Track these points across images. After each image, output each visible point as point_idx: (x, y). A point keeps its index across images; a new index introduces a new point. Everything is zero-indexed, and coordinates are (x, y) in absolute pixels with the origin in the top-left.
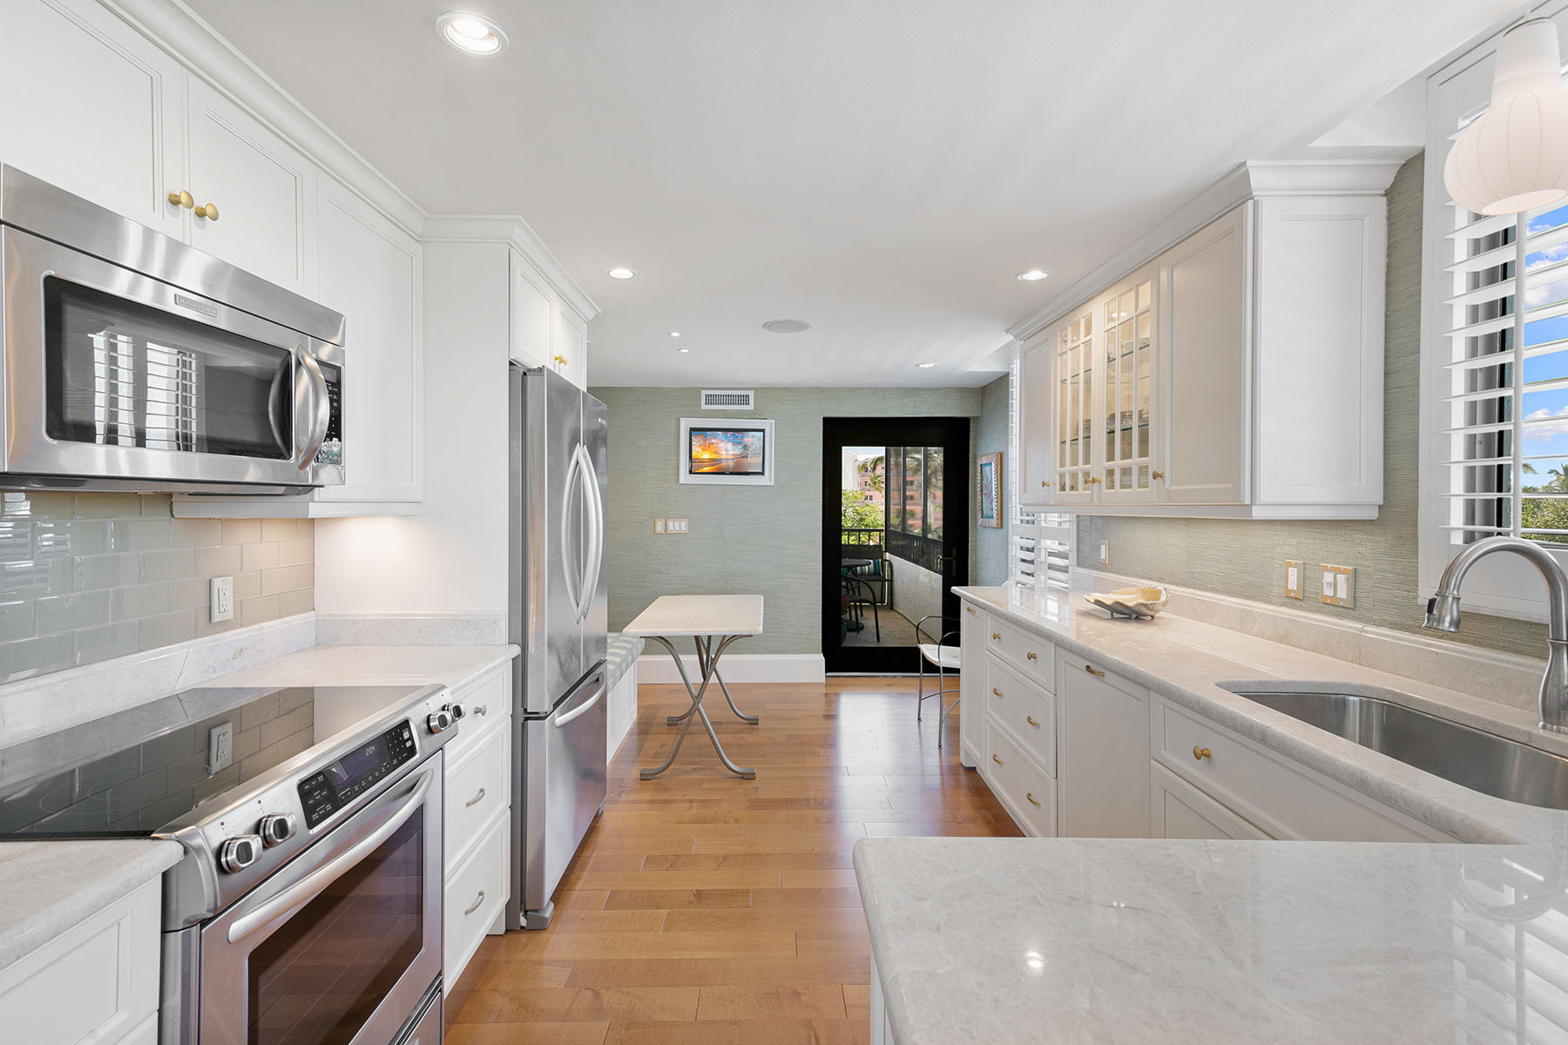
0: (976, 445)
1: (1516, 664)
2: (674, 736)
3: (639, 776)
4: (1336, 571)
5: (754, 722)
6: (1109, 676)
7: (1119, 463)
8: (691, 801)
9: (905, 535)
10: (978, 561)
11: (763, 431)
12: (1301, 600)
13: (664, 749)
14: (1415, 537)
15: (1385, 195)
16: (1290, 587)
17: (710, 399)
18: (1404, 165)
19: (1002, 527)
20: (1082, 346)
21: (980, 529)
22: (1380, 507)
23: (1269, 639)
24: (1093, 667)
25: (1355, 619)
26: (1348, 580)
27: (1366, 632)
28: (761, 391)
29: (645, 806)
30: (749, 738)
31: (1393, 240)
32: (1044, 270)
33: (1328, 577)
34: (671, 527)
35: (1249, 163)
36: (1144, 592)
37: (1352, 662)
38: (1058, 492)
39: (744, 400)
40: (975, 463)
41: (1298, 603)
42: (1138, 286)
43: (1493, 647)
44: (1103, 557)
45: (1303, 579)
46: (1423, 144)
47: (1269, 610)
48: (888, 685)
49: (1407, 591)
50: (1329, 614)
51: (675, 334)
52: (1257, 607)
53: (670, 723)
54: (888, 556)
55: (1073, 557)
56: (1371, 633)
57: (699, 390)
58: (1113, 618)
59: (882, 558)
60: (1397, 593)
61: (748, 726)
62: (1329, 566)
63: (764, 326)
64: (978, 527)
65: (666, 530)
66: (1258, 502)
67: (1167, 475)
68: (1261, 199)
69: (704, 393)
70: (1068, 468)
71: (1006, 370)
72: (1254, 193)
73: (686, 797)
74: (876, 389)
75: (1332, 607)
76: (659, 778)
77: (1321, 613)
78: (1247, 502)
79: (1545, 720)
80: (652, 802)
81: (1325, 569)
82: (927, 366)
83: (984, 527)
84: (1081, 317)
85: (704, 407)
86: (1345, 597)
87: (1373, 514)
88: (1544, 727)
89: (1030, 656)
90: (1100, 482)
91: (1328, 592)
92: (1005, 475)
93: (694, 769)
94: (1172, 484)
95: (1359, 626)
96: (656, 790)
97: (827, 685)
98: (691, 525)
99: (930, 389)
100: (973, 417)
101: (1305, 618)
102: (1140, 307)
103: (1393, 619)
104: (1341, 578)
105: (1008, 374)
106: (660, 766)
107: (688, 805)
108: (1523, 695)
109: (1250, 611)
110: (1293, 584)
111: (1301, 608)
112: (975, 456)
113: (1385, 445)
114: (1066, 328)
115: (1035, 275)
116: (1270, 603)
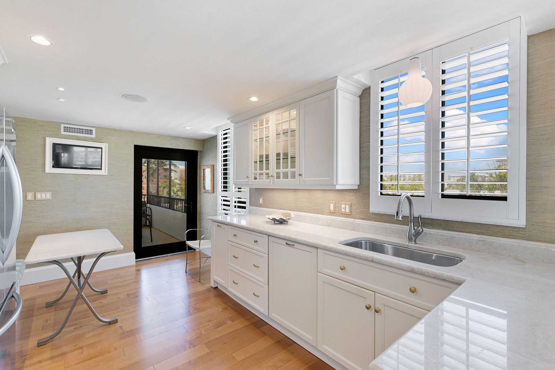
0: (200, 162)
1: (396, 227)
2: (53, 313)
3: (37, 344)
4: (346, 204)
5: (104, 292)
6: (296, 245)
7: (282, 170)
8: (82, 348)
9: (158, 197)
10: (201, 206)
11: (101, 148)
12: (334, 213)
13: (49, 322)
14: (369, 194)
15: (359, 97)
16: (331, 210)
17: (66, 129)
18: (364, 90)
19: (214, 193)
20: (264, 128)
21: (202, 194)
22: (358, 185)
23: (325, 226)
24: (289, 243)
25: (351, 218)
26: (349, 206)
27: (355, 221)
28: (100, 129)
29: (48, 362)
30: (105, 301)
31: (361, 110)
32: (258, 97)
33: (343, 206)
34: (39, 196)
35: (338, 77)
36: (283, 214)
37: (351, 230)
38: (253, 180)
39: (91, 132)
40: (200, 168)
41: (333, 214)
42: (290, 110)
43: (389, 223)
44: (261, 202)
45: (335, 207)
46: (370, 85)
47: (324, 217)
48: (166, 260)
49: (366, 209)
50: (343, 217)
51: (61, 89)
52: (320, 216)
53: (48, 306)
54: (148, 205)
55: (248, 203)
56: (357, 221)
57: (60, 124)
58: (275, 224)
59: (146, 206)
60: (363, 210)
61: (101, 295)
62: (343, 203)
63: (123, 96)
64: (201, 193)
65: (35, 198)
66: (338, 184)
67: (303, 175)
68: (338, 89)
69: (63, 126)
70: (258, 171)
71: (216, 134)
72: (337, 87)
73: (77, 347)
74: (160, 135)
75: (345, 215)
76: (52, 341)
77: (340, 216)
78: (335, 184)
79: (409, 241)
80: (52, 358)
81: (343, 204)
82: (188, 128)
83: (205, 193)
84: (264, 117)
85: (63, 132)
86: (348, 211)
87: (356, 187)
88: (409, 243)
89: (256, 242)
90: (274, 177)
91: (343, 210)
92: (215, 173)
93: (75, 328)
94: (305, 178)
95: (353, 220)
96: (52, 349)
97: (136, 266)
98: (53, 195)
99: (183, 138)
100: (199, 151)
101: (337, 219)
102: (291, 117)
103: (362, 217)
104: (347, 206)
105: (217, 135)
106: (51, 334)
107: (80, 351)
108: (398, 235)
109: (318, 218)
110: (332, 208)
111: (334, 216)
112: (200, 166)
113: (360, 168)
114: (257, 121)
115: (254, 99)
116: (324, 215)
